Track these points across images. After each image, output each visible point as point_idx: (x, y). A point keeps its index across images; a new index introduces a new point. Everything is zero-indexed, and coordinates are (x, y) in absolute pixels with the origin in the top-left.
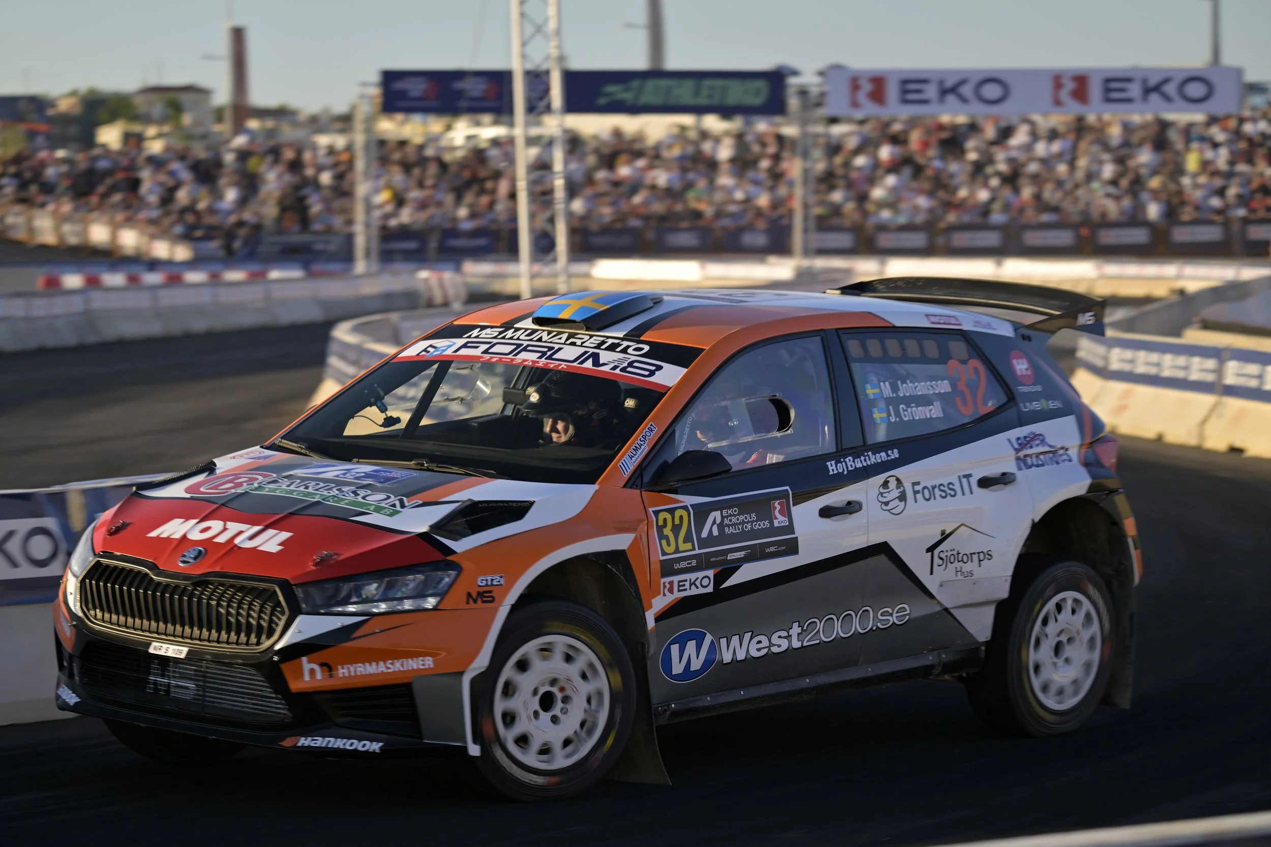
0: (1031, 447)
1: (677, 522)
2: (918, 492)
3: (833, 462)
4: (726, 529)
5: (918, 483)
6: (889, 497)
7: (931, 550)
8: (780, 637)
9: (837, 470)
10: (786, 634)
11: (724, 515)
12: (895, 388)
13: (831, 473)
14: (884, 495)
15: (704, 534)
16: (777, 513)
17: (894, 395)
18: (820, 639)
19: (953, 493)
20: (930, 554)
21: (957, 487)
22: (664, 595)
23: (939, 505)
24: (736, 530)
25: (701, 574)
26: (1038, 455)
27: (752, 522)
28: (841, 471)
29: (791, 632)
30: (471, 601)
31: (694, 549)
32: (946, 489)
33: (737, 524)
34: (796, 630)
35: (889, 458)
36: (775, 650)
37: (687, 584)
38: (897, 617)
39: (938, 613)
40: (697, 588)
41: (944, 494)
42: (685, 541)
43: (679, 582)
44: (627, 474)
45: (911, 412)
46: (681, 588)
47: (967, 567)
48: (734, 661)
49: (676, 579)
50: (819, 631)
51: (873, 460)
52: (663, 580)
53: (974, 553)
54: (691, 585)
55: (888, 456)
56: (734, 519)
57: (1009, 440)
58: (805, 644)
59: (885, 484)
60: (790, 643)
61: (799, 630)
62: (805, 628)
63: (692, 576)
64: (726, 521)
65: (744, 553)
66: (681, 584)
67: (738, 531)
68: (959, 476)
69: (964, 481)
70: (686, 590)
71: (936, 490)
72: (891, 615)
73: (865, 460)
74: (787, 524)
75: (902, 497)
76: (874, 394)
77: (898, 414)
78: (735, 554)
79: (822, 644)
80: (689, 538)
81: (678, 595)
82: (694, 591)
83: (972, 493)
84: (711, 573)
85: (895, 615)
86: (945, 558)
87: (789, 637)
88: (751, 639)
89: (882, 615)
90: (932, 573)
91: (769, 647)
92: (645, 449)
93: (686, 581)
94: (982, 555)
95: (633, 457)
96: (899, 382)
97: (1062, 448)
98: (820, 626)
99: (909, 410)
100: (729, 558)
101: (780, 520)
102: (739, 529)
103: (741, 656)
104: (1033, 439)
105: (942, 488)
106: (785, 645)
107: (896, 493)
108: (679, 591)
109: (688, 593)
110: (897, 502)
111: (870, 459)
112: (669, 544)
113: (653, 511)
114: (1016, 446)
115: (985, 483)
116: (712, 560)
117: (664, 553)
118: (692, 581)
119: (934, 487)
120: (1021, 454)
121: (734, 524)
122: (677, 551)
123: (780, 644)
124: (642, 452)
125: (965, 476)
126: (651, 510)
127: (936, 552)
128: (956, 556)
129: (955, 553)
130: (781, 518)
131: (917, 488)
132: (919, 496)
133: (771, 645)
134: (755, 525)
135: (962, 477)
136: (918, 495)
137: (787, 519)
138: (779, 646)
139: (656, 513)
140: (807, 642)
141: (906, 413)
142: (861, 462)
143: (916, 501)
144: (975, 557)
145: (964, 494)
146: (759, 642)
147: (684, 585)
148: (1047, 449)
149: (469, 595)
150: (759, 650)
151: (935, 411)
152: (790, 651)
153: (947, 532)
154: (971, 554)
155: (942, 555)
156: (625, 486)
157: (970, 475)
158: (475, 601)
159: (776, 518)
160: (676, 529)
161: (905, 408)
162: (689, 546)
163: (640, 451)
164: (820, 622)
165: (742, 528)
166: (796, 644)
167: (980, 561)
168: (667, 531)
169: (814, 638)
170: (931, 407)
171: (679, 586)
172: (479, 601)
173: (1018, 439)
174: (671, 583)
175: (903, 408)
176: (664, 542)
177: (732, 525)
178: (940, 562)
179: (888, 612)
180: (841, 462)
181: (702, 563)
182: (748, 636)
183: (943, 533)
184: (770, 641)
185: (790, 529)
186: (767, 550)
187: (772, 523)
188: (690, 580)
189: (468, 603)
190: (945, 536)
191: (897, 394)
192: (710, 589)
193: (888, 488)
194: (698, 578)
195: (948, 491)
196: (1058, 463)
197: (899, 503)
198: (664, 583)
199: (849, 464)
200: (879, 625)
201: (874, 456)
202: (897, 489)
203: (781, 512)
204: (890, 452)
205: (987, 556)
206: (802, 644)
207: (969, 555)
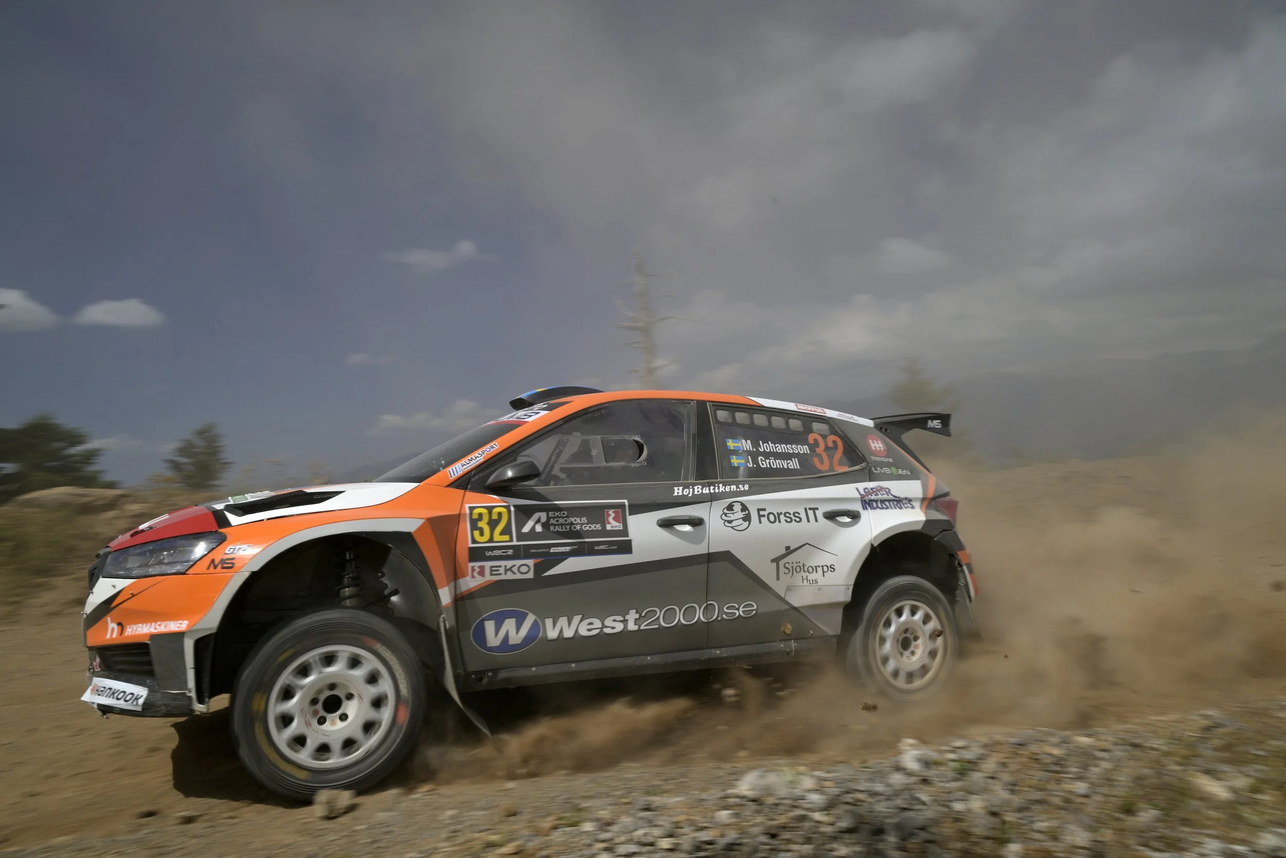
0: (877, 495)
1: (495, 517)
2: (764, 516)
3: (681, 488)
4: (552, 528)
5: (764, 510)
6: (732, 517)
7: (776, 560)
8: (614, 621)
9: (683, 492)
10: (621, 618)
11: (550, 516)
12: (756, 444)
13: (676, 494)
14: (728, 515)
15: (526, 529)
16: (611, 519)
17: (755, 450)
18: (660, 624)
19: (798, 520)
20: (775, 564)
21: (803, 516)
22: (473, 577)
23: (783, 526)
24: (562, 529)
25: (518, 562)
26: (883, 501)
27: (582, 524)
28: (685, 493)
29: (627, 617)
30: (212, 567)
31: (511, 540)
32: (792, 516)
33: (565, 524)
34: (632, 616)
35: (738, 490)
36: (607, 631)
37: (502, 570)
38: (743, 611)
39: (785, 610)
40: (514, 573)
41: (789, 520)
42: (502, 533)
43: (492, 567)
44: (453, 477)
45: (769, 463)
46: (494, 573)
47: (812, 577)
48: (560, 638)
49: (488, 565)
50: (659, 618)
51: (722, 489)
52: (471, 564)
53: (819, 566)
54: (506, 570)
55: (738, 487)
56: (561, 521)
57: (857, 489)
58: (642, 627)
59: (730, 507)
60: (626, 626)
61: (637, 616)
62: (643, 615)
63: (509, 563)
64: (552, 521)
65: (570, 548)
66: (493, 569)
67: (564, 530)
68: (806, 509)
69: (811, 513)
70: (500, 574)
71: (782, 517)
72: (738, 609)
73: (714, 489)
74: (621, 528)
75: (747, 518)
76: (734, 446)
77: (755, 461)
78: (560, 548)
79: (661, 628)
80: (506, 531)
81: (488, 578)
82: (510, 576)
83: (816, 521)
84: (531, 562)
85: (741, 609)
86: (791, 569)
87: (625, 621)
88: (581, 620)
89: (727, 608)
90: (778, 579)
91: (602, 629)
92: (481, 459)
93: (500, 566)
94: (825, 569)
95: (465, 465)
96: (761, 442)
97: (906, 499)
98: (660, 614)
99: (768, 461)
100: (552, 551)
101: (613, 524)
102: (566, 528)
103: (569, 633)
104: (879, 491)
105: (787, 515)
106: (619, 627)
107: (741, 515)
108: (492, 575)
109: (503, 577)
110: (741, 521)
111: (719, 488)
112: (482, 534)
113: (470, 507)
114: (862, 492)
115: (831, 516)
116: (532, 551)
117: (474, 541)
118: (508, 568)
119: (779, 514)
120: (867, 498)
121: (562, 525)
122: (491, 540)
123: (614, 625)
124: (476, 462)
125: (810, 509)
126: (467, 506)
127: (782, 563)
128: (802, 567)
129: (801, 565)
130: (614, 523)
131: (762, 513)
132: (764, 520)
133: (604, 626)
134: (585, 527)
135: (808, 509)
136: (762, 518)
137: (621, 525)
138: (613, 628)
139: (472, 509)
140: (645, 626)
141: (763, 462)
142: (709, 489)
143: (760, 522)
144: (820, 570)
145: (809, 521)
146: (591, 624)
147: (498, 570)
148: (891, 497)
149: (213, 561)
150: (589, 630)
151: (794, 464)
152: (624, 633)
153: (792, 548)
154: (816, 567)
155: (787, 565)
156: (448, 486)
157: (817, 509)
158: (215, 567)
159: (609, 523)
160: (493, 524)
161: (764, 459)
162: (507, 538)
163: (474, 461)
164: (661, 612)
165: (570, 528)
166: (632, 627)
167: (824, 572)
168: (481, 524)
169: (653, 624)
170: (788, 462)
171: (492, 571)
172: (220, 567)
173: (865, 489)
174: (482, 568)
175: (761, 459)
176: (476, 533)
177: (558, 525)
178: (787, 571)
179: (735, 606)
180: (689, 488)
181: (519, 553)
182: (577, 618)
183: (788, 548)
184: (603, 624)
185: (625, 532)
186: (596, 548)
187: (604, 526)
188: (505, 566)
189: (208, 568)
190: (789, 551)
191: (757, 450)
192: (531, 575)
193: (733, 510)
194: (514, 566)
195: (793, 518)
196: (901, 508)
197: (743, 522)
198: (473, 567)
199: (696, 490)
200: (724, 616)
201: (724, 487)
202: (742, 512)
203: (614, 519)
204: (740, 486)
205: (830, 569)
206: (639, 627)
207: (814, 568)
